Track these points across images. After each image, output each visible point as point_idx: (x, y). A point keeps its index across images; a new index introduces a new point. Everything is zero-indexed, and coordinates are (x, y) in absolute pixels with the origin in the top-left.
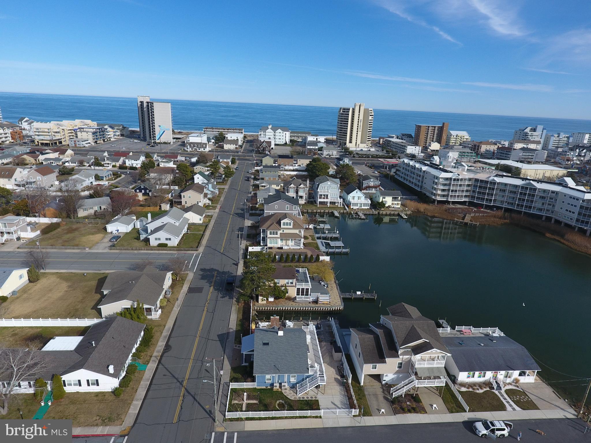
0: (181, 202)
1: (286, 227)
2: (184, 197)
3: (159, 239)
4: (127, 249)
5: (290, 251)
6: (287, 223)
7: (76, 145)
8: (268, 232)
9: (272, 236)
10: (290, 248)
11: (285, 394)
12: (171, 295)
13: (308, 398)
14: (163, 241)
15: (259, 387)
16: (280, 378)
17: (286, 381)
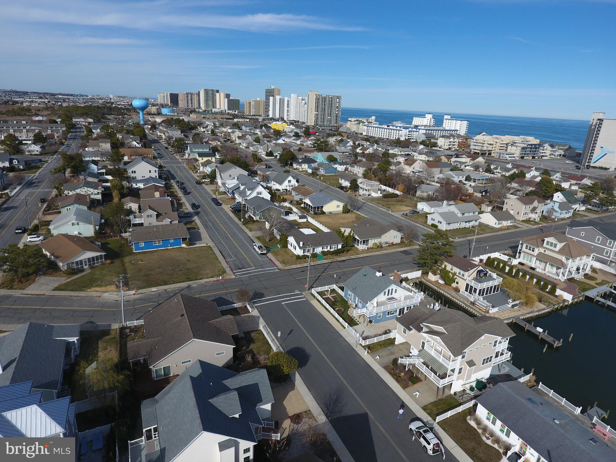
0: (502, 208)
1: (549, 247)
2: (507, 204)
3: (434, 220)
4: (410, 220)
5: (544, 277)
6: (552, 243)
7: (499, 157)
8: (524, 246)
9: (528, 251)
10: (545, 274)
11: (349, 309)
12: (387, 246)
13: (356, 319)
14: (436, 223)
15: (344, 298)
16: (355, 299)
17: (356, 303)
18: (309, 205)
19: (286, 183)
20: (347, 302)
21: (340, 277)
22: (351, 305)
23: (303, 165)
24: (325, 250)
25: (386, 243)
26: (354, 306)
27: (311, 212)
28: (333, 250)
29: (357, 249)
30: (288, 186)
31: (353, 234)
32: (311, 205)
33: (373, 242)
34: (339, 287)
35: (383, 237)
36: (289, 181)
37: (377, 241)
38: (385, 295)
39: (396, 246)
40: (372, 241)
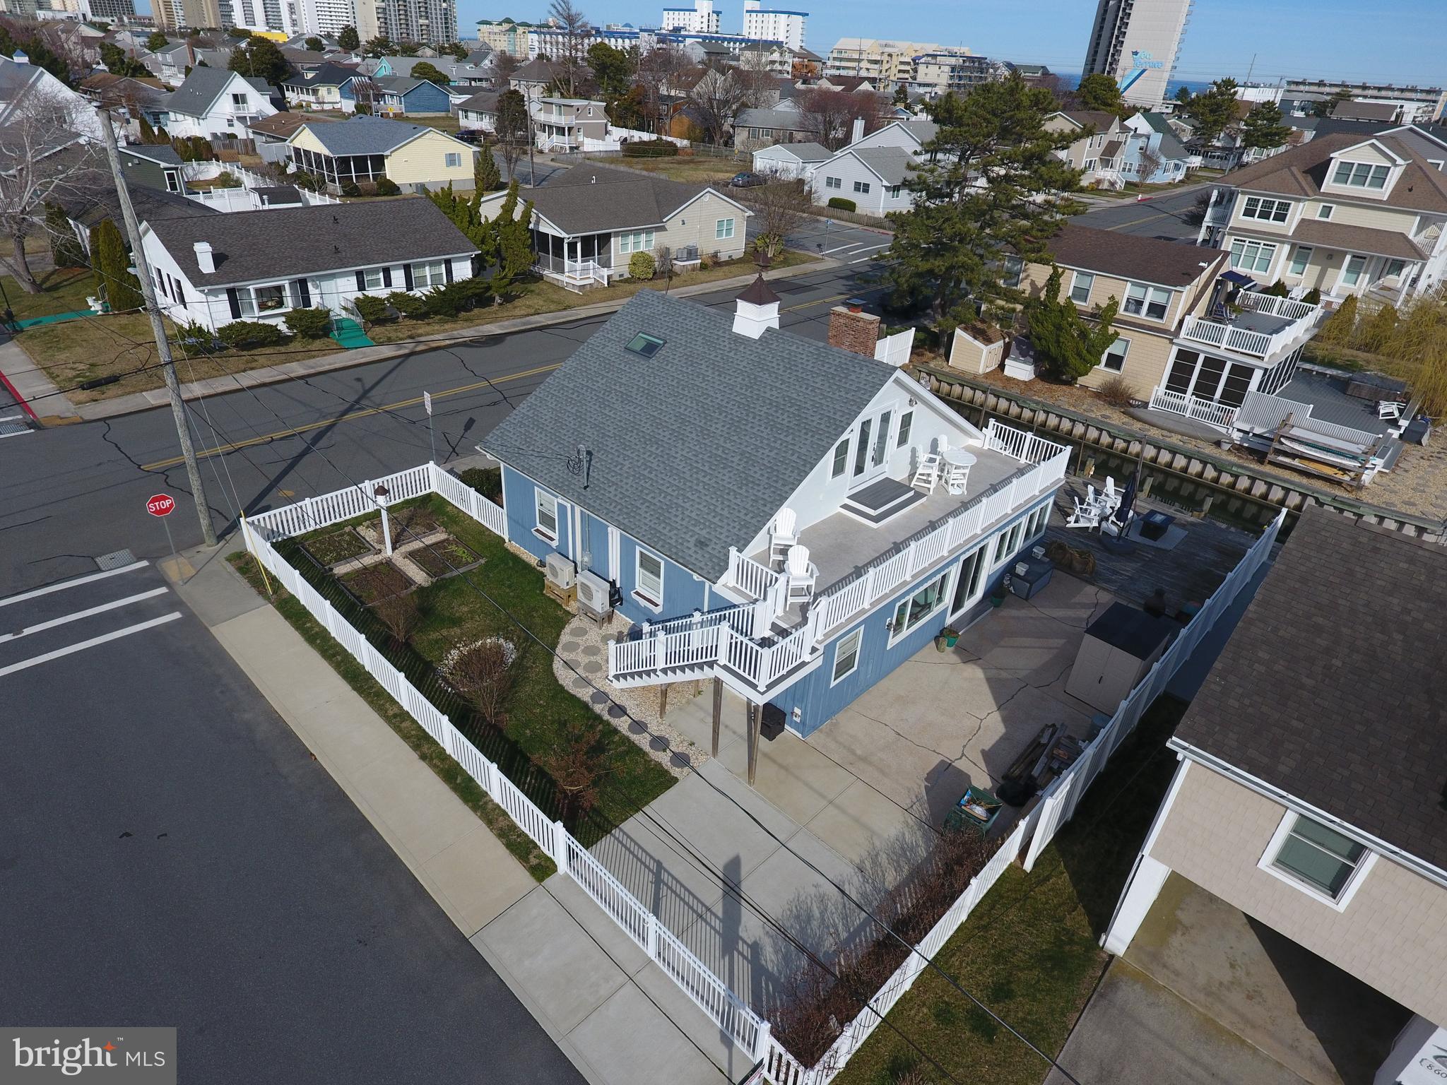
3: (838, 183)
6: (1364, 171)
11: (565, 637)
12: (694, 268)
13: (639, 726)
14: (846, 193)
15: (514, 547)
16: (593, 539)
17: (614, 573)
18: (318, 156)
19: (224, 106)
20: (534, 577)
21: (471, 422)
22: (571, 594)
23: (323, 91)
24: (379, 292)
25: (691, 253)
26: (600, 602)
27: (330, 186)
28: (427, 290)
29: (557, 288)
30: (236, 122)
31: (526, 216)
32: (324, 151)
33: (630, 250)
34: (468, 478)
35: (673, 222)
36: (238, 99)
37: (647, 244)
38: (839, 469)
39: (733, 268)
40: (624, 245)
